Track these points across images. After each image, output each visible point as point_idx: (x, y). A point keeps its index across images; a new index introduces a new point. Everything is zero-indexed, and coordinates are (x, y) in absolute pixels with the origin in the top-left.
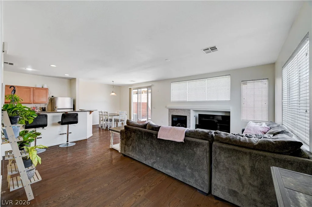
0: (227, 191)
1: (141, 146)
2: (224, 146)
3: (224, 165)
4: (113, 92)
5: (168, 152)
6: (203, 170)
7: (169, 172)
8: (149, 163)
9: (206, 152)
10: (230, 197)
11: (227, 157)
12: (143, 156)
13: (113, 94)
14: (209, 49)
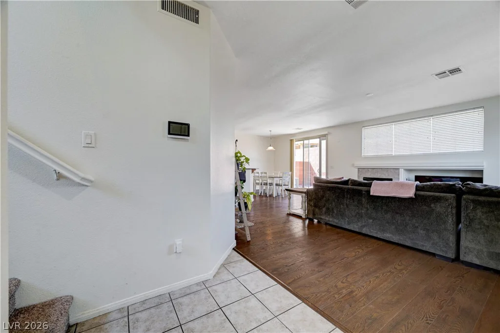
0: (485, 255)
1: (342, 206)
2: (482, 199)
3: (481, 223)
4: (270, 146)
5: (386, 212)
6: (446, 229)
7: (389, 236)
8: (354, 227)
9: (452, 208)
10: (491, 262)
11: (486, 213)
12: (345, 220)
13: (271, 148)
14: (446, 72)
